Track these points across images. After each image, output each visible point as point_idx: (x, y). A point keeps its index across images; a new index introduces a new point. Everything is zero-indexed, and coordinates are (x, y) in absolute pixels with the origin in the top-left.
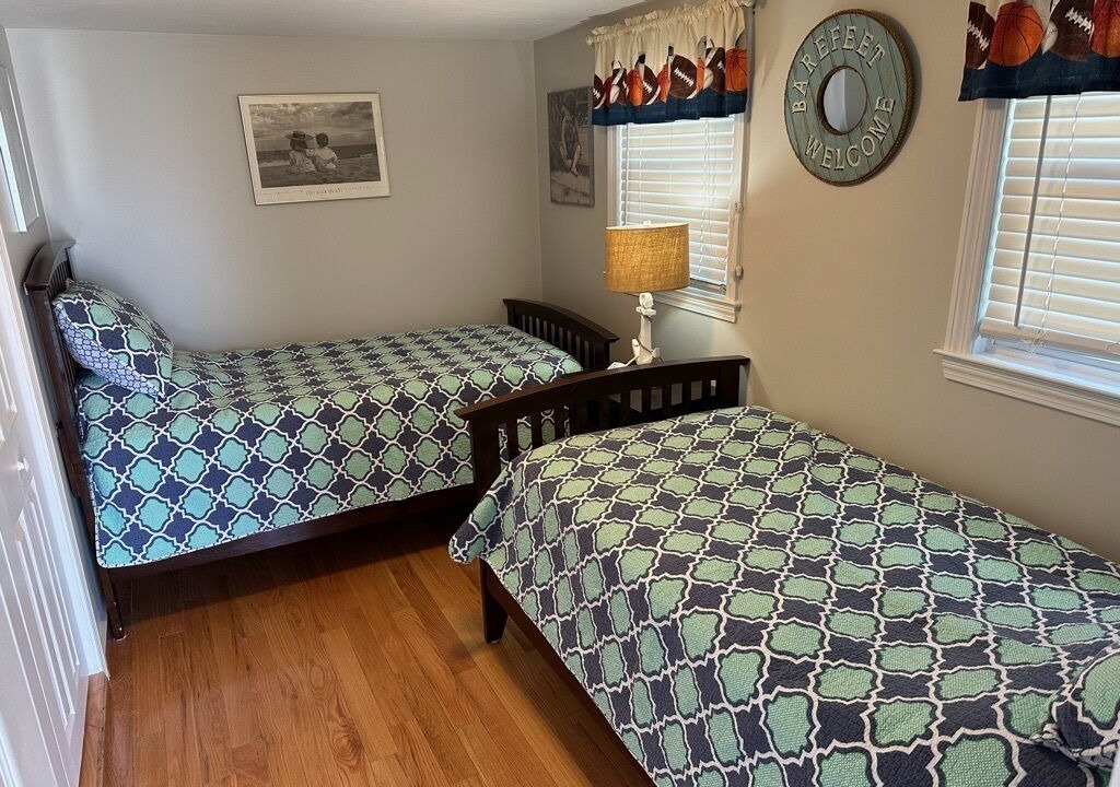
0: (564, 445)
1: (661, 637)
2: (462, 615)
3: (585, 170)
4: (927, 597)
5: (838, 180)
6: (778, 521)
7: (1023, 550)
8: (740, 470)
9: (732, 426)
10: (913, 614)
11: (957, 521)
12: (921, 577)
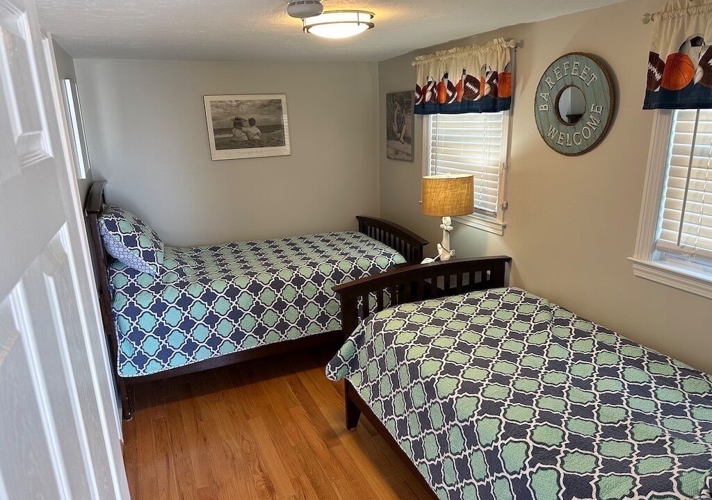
0: (397, 311)
1: (463, 432)
2: (332, 412)
3: (409, 140)
4: (627, 412)
5: (568, 152)
6: (533, 361)
7: (685, 383)
8: (507, 329)
9: (500, 300)
10: (618, 422)
11: (643, 364)
12: (623, 398)
